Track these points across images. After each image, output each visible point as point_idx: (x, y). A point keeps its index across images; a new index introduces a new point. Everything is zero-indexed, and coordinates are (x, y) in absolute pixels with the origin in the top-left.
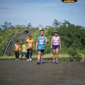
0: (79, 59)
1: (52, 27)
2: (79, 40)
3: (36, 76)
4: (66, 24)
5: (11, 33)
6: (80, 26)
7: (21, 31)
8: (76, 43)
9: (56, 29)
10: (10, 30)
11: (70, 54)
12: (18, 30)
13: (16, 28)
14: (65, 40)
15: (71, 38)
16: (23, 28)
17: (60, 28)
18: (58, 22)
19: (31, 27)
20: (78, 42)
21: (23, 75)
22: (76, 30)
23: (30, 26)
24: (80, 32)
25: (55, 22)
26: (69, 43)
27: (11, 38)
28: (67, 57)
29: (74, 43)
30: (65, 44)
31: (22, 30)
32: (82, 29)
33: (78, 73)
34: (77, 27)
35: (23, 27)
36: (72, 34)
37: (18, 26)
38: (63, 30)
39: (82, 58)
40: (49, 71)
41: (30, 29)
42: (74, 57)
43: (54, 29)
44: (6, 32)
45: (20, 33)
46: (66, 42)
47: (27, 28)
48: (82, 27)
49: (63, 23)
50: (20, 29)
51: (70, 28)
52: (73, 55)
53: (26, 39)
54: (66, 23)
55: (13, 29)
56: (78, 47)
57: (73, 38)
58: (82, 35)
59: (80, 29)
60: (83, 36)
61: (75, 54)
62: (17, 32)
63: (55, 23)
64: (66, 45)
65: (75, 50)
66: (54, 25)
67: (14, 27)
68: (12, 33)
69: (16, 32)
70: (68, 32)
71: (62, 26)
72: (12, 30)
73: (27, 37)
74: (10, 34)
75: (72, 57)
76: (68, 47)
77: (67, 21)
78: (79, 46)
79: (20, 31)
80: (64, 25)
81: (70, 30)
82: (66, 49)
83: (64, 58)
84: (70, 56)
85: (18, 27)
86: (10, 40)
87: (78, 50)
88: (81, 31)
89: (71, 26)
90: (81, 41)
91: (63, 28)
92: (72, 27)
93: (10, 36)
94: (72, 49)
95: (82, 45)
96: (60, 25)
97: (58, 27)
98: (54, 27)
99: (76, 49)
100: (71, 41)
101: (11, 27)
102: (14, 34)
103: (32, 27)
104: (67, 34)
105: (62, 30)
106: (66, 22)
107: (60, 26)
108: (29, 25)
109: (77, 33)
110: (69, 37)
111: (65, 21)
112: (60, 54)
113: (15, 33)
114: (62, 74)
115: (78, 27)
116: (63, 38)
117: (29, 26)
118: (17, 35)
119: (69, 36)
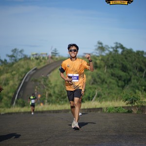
0: (143, 108)
1: (94, 54)
2: (141, 75)
3: (70, 141)
4: (118, 49)
5: (23, 67)
6: (143, 52)
7: (41, 64)
8: (136, 81)
9: (100, 58)
10: (22, 63)
11: (126, 100)
12: (36, 61)
13: (31, 58)
14: (118, 77)
15: (128, 73)
16: (44, 58)
17: (107, 57)
19: (57, 57)
20: (141, 79)
22: (137, 59)
23: (57, 53)
24: (143, 61)
25: (98, 45)
26: (124, 81)
27: (23, 75)
28: (121, 105)
29: (132, 80)
30: (118, 82)
31: (43, 61)
32: (145, 56)
33: (142, 134)
34: (138, 52)
35: (44, 56)
36: (128, 66)
37: (36, 54)
38: (113, 59)
40: (91, 131)
41: (56, 59)
42: (134, 105)
43: (97, 58)
44: (14, 65)
45: (39, 67)
46: (119, 80)
47: (52, 58)
49: (113, 48)
50: (39, 61)
51: (125, 55)
52: (133, 102)
53: (49, 78)
54: (117, 47)
55: (28, 61)
56: (140, 87)
57: (131, 73)
59: (142, 56)
61: (135, 101)
62: (34, 66)
63: (99, 47)
64: (120, 84)
65: (135, 93)
66: (98, 52)
67: (28, 57)
68: (26, 66)
69: (32, 65)
70: (121, 62)
72: (26, 62)
74: (22, 70)
75: (130, 105)
76: (123, 87)
77: (120, 44)
78: (142, 86)
79: (39, 64)
80: (114, 50)
81: (124, 59)
82: (119, 92)
83: (116, 108)
84: (127, 104)
85: (35, 56)
87: (140, 92)
89: (127, 51)
91: (113, 55)
92: (128, 53)
93: (22, 73)
94: (131, 92)
96: (108, 50)
97: (104, 54)
98: (97, 55)
99: (137, 91)
100: (128, 77)
101: (23, 57)
102: (29, 69)
103: (59, 56)
104: (121, 65)
105: (111, 60)
106: (118, 45)
107: (107, 52)
108: (54, 52)
110: (123, 71)
111: (117, 43)
112: (109, 101)
113: (31, 67)
114: (114, 136)
115: (140, 54)
116: (114, 72)
117: (54, 54)
118: (34, 71)
119: (124, 69)
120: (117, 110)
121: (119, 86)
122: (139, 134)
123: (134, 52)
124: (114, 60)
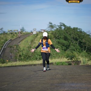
0: (78, 62)
1: (47, 30)
2: (76, 42)
3: (33, 82)
4: (62, 27)
5: (3, 39)
6: (77, 28)
7: (14, 36)
8: (73, 46)
9: (51, 32)
10: (2, 36)
11: (68, 57)
12: (11, 35)
13: (8, 33)
14: (62, 44)
15: (68, 41)
16: (16, 33)
17: (55, 31)
18: (53, 25)
19: (24, 32)
20: (76, 45)
21: (18, 81)
22: (73, 33)
23: (24, 30)
24: (77, 34)
25: (50, 24)
26: (66, 46)
27: (3, 44)
28: (64, 61)
29: (71, 46)
30: (62, 47)
31: (15, 35)
32: (79, 31)
33: (78, 77)
34: (74, 28)
35: (16, 31)
36: (68, 37)
37: (11, 31)
38: (58, 33)
39: (81, 61)
40: (46, 76)
41: (24, 33)
42: (72, 60)
43: (49, 32)
45: (13, 39)
46: (63, 46)
47: (21, 33)
48: (79, 29)
49: (59, 26)
50: (12, 35)
51: (66, 31)
52: (71, 58)
53: (20, 45)
54: (61, 26)
55: (6, 35)
56: (75, 50)
57: (70, 41)
58: (79, 37)
59: (77, 30)
60: (81, 39)
61: (73, 57)
62: (10, 38)
63: (50, 26)
64: (63, 49)
66: (49, 29)
67: (6, 32)
68: (5, 38)
69: (8, 37)
70: (64, 34)
71: (57, 28)
72: (4, 36)
73: (20, 43)
74: (2, 41)
75: (70, 60)
76: (65, 50)
77: (63, 23)
78: (77, 49)
79: (12, 37)
80: (59, 28)
81: (66, 33)
82: (63, 53)
83: (61, 62)
84: (68, 60)
85: (10, 32)
86: (2, 47)
87: (76, 53)
88: (79, 33)
89: (67, 28)
90: (78, 44)
91: (59, 31)
93: (2, 42)
94: (70, 53)
95: (80, 48)
96: (56, 28)
97: (53, 30)
98: (49, 30)
99: (74, 52)
100: (68, 44)
101: (3, 32)
102: (6, 40)
103: (25, 31)
104: (63, 37)
105: (57, 33)
106: (62, 24)
107: (55, 29)
108: (22, 29)
109: (74, 36)
111: (61, 23)
113: (8, 39)
114: (60, 78)
115: (75, 29)
116: (59, 41)
117: (22, 31)
118: (10, 41)
119: (66, 39)
120: (62, 64)
121: (62, 50)
122: (76, 77)
123: (72, 28)
124: (60, 33)
